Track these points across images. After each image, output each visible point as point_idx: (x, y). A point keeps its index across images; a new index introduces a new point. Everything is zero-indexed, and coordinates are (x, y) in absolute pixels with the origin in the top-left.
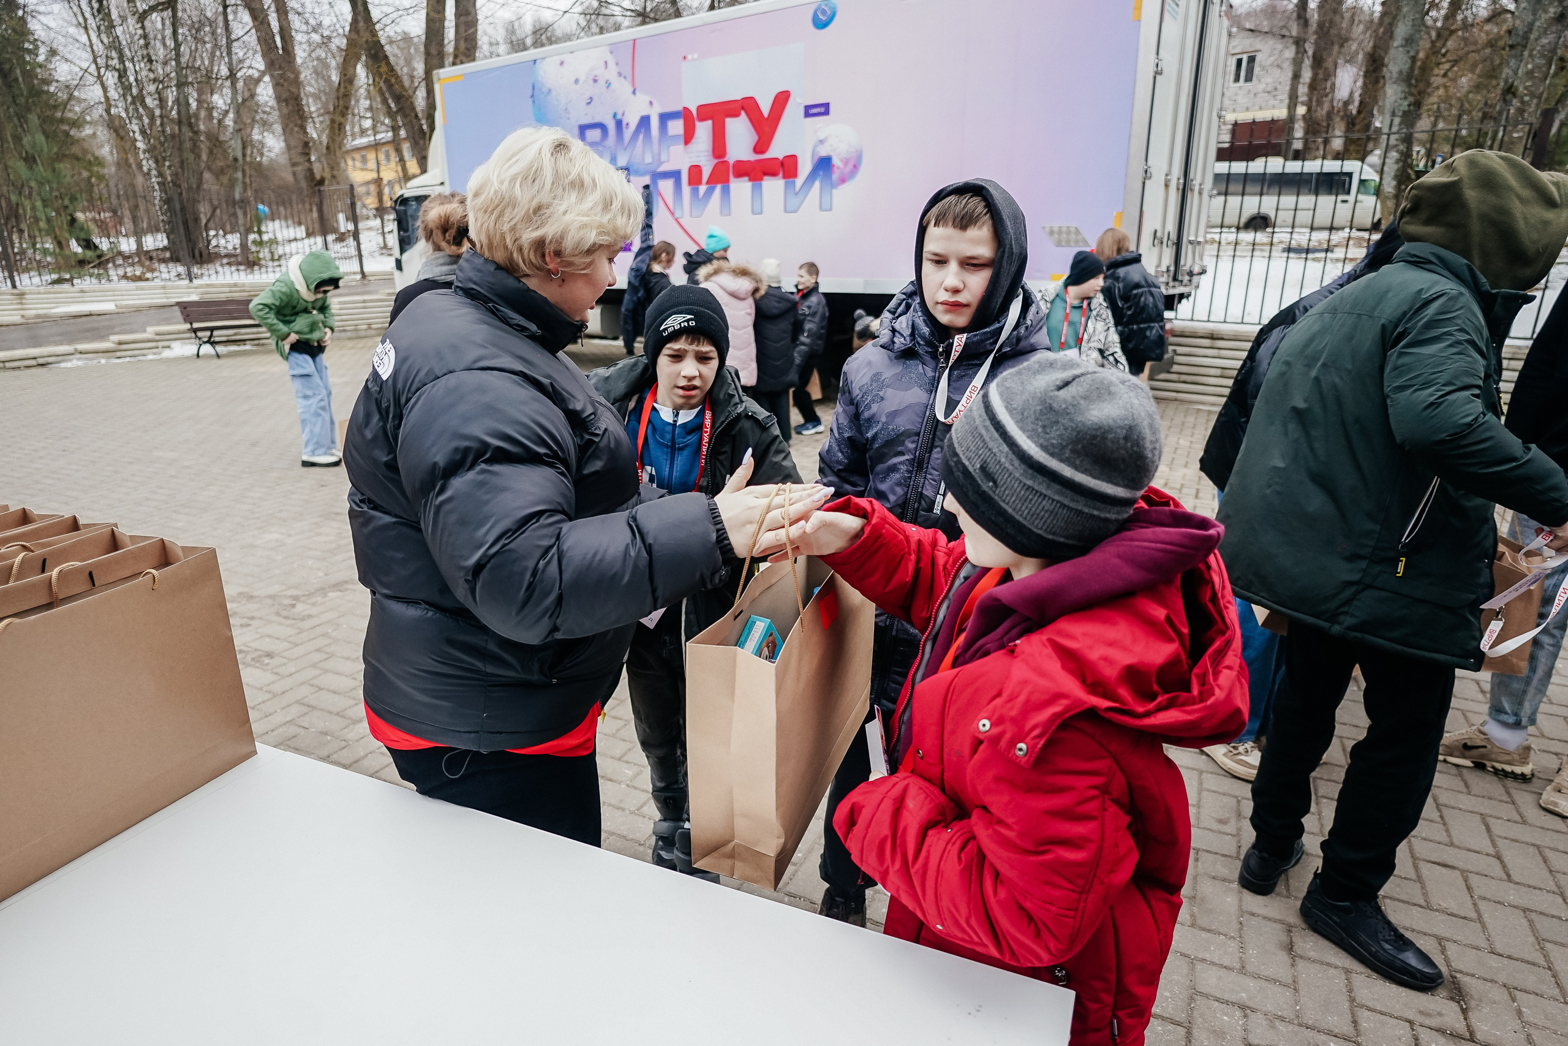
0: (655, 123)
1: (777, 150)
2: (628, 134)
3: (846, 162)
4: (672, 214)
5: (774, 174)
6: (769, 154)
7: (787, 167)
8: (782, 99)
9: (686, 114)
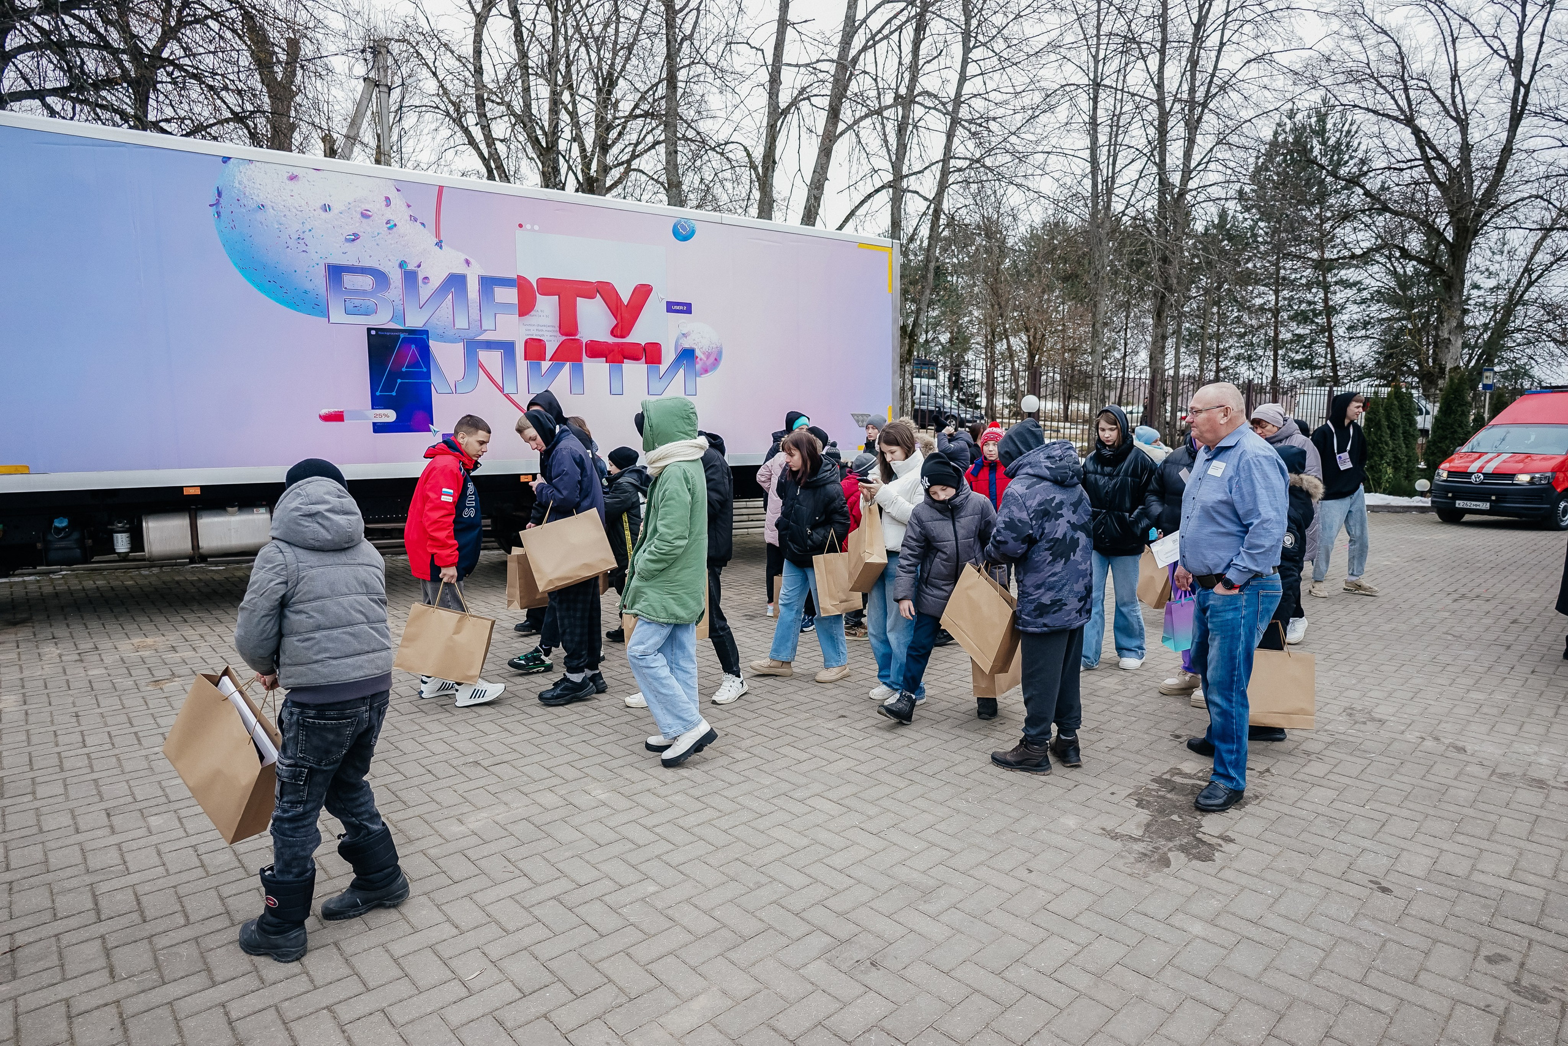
0: (473, 286)
1: (639, 335)
2: (425, 292)
3: (708, 356)
4: (501, 390)
5: (636, 358)
6: (632, 338)
7: (651, 354)
8: (643, 293)
9: (521, 284)
